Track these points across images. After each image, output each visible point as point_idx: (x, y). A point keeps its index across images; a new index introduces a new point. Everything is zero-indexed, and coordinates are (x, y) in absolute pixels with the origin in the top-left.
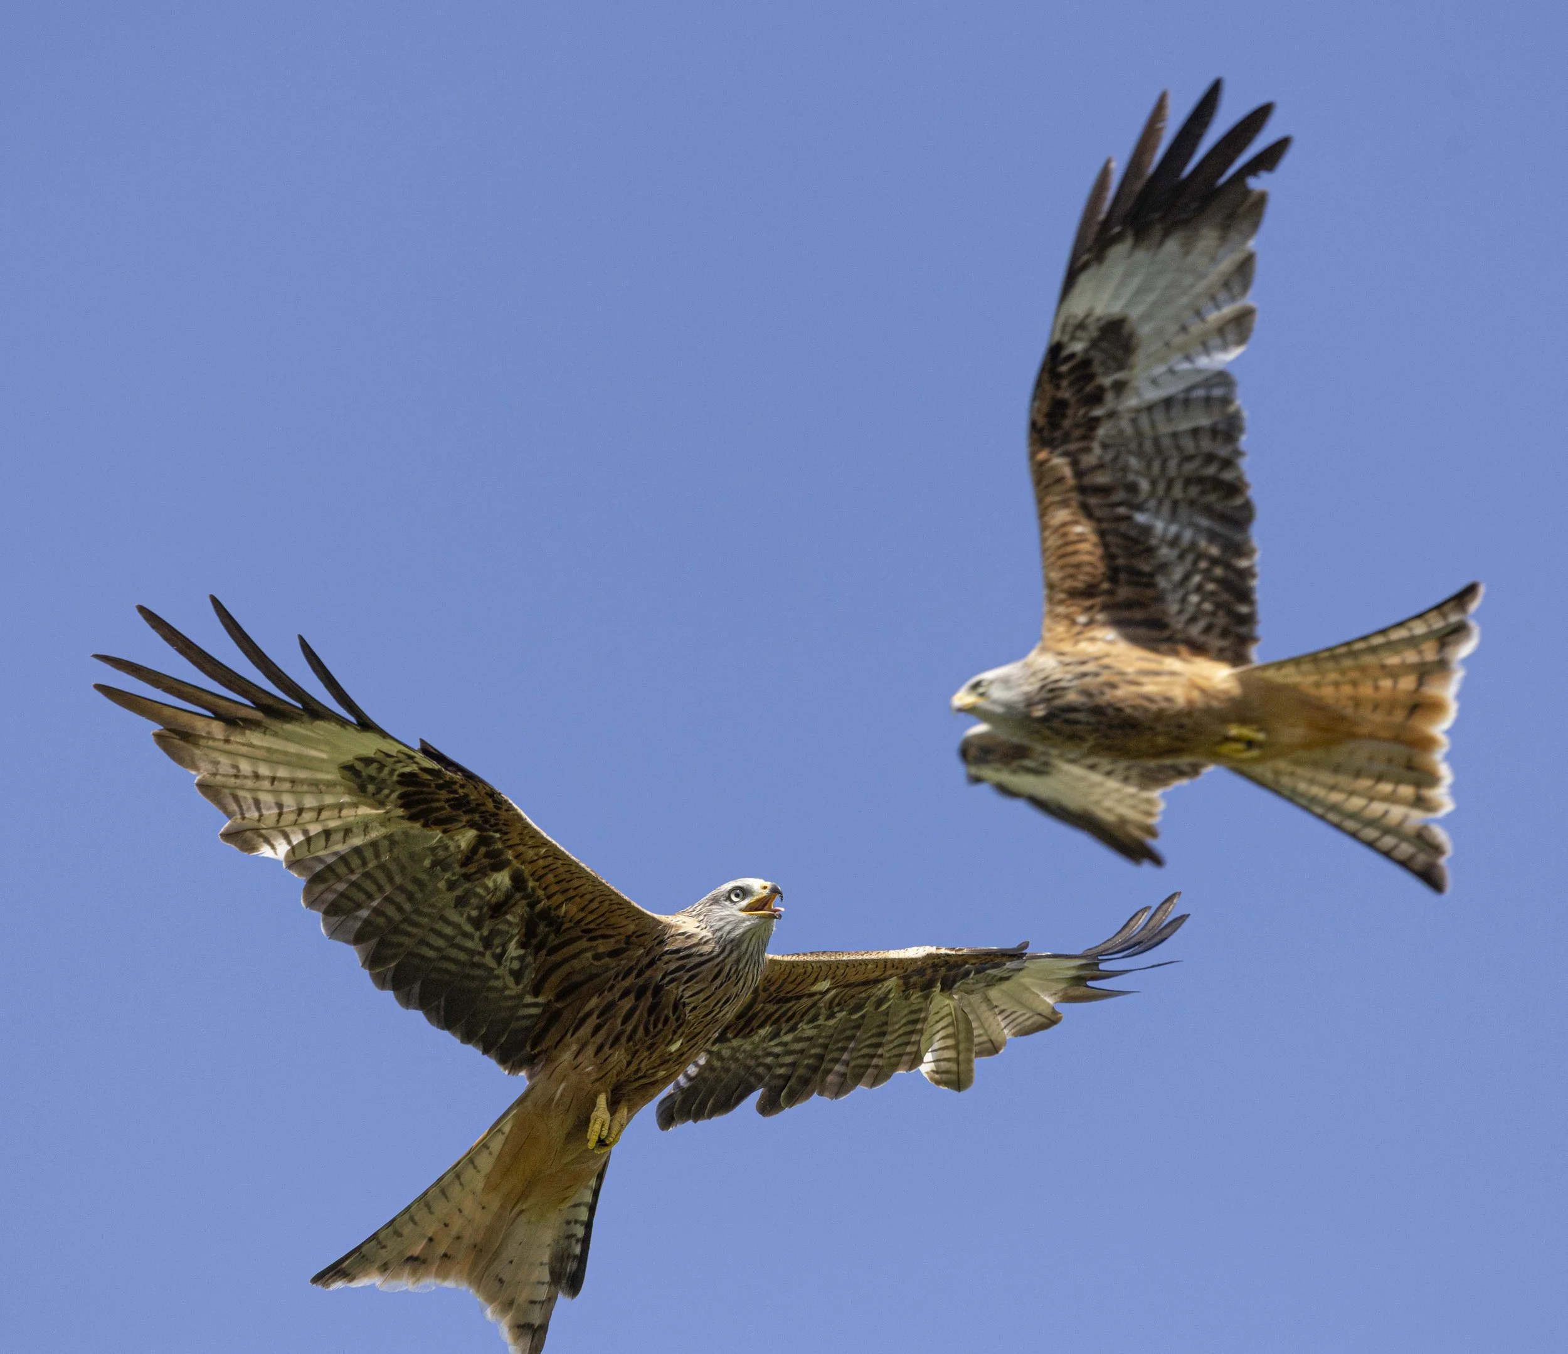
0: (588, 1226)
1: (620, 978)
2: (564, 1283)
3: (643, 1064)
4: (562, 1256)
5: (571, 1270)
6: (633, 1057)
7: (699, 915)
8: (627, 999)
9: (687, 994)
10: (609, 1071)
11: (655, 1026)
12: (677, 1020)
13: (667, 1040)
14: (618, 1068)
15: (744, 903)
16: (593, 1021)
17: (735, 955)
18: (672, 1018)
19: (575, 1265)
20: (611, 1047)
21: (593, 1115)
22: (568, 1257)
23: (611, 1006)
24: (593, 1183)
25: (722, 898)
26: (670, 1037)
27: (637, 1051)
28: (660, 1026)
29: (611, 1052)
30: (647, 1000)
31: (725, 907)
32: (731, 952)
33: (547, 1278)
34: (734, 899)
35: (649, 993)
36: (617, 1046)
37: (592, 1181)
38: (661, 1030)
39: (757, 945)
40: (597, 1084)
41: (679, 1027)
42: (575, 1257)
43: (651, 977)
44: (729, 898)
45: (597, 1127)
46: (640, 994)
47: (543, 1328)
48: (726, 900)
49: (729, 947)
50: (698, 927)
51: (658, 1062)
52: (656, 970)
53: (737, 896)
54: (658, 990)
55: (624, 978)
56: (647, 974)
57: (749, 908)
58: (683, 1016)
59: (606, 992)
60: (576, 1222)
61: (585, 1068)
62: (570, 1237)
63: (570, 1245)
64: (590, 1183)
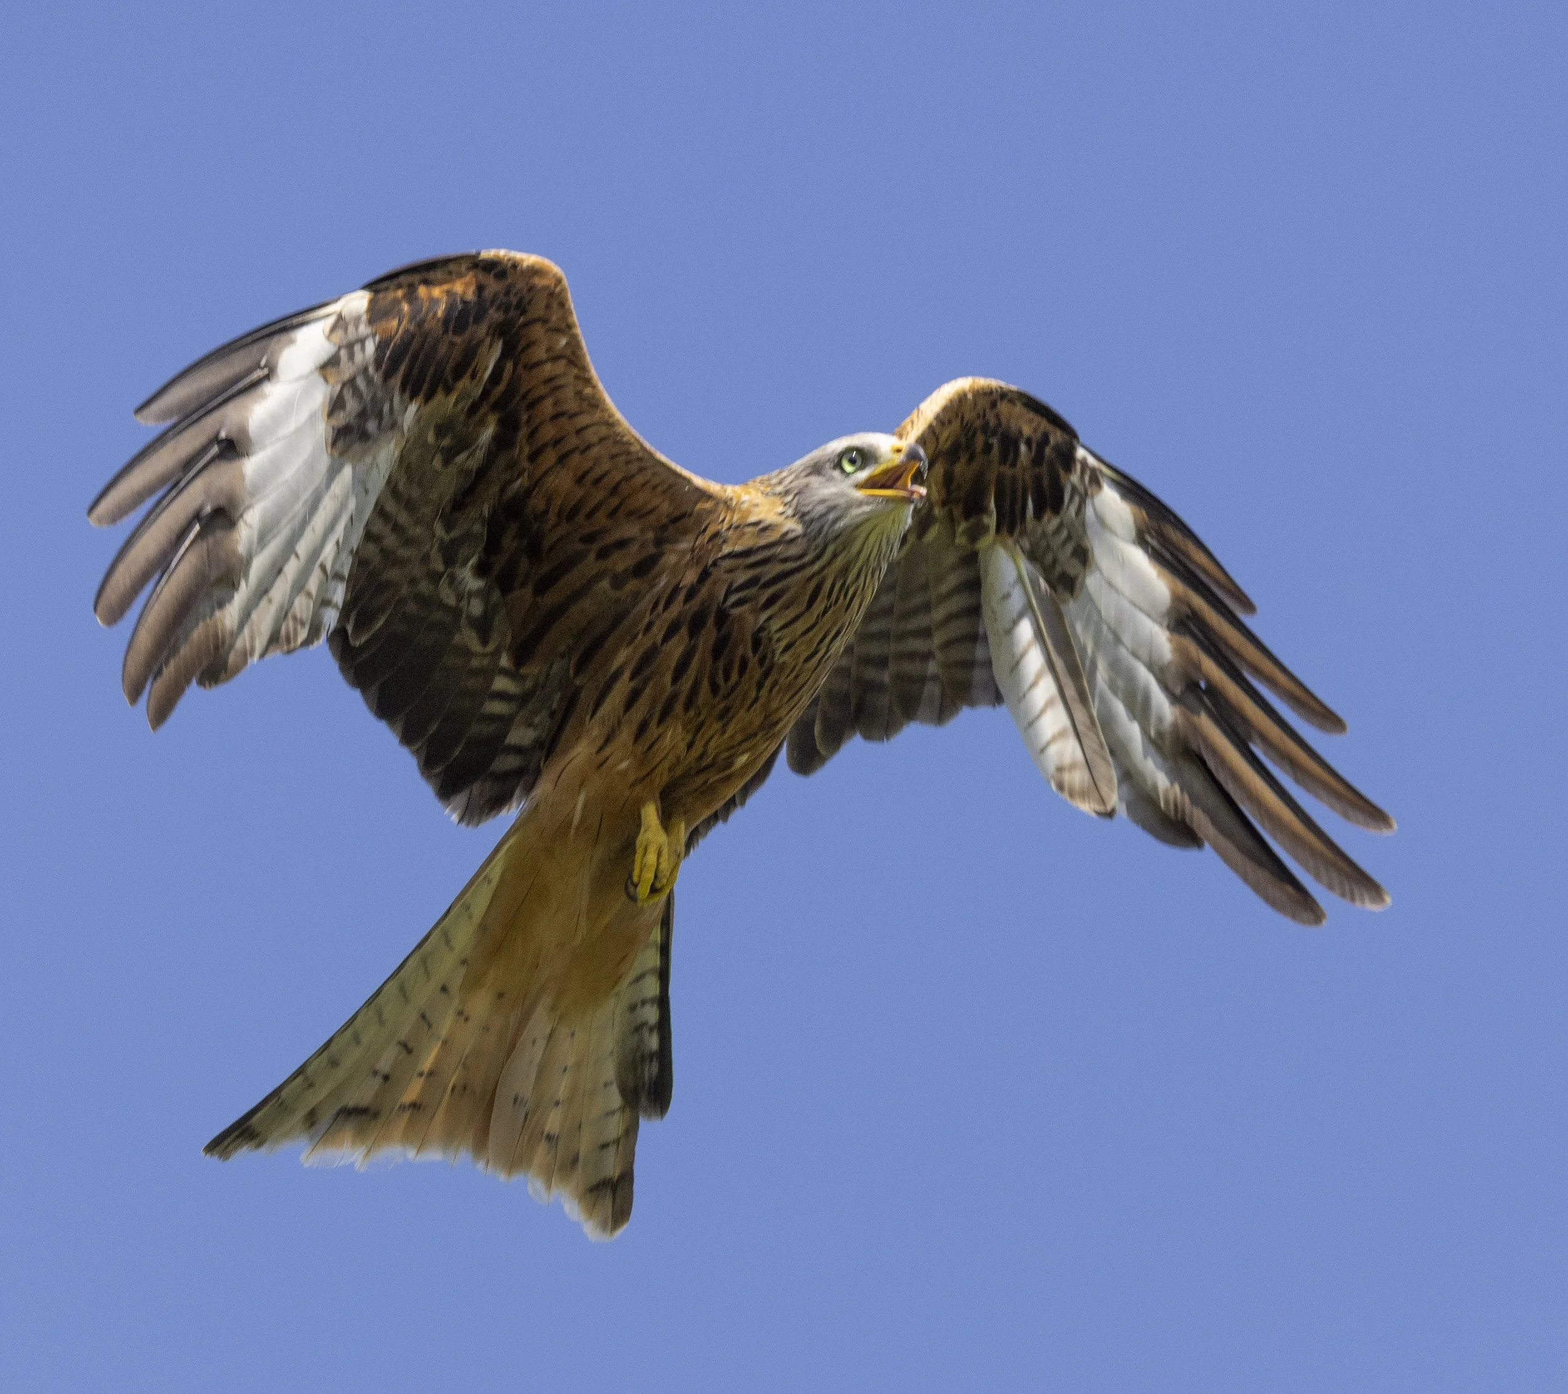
0: (663, 1002)
1: (661, 607)
2: (644, 1100)
3: (712, 744)
4: (634, 1059)
5: (650, 1078)
6: (695, 735)
7: (787, 493)
8: (675, 639)
9: (775, 625)
10: (656, 766)
11: (727, 677)
12: (762, 661)
13: (749, 702)
14: (672, 758)
15: (863, 475)
16: (622, 688)
17: (839, 562)
18: (753, 660)
19: (655, 1068)
20: (660, 722)
21: (641, 839)
22: (643, 1057)
23: (648, 658)
24: (656, 935)
25: (828, 465)
26: (753, 694)
27: (702, 724)
28: (734, 677)
29: (661, 730)
30: (708, 636)
31: (831, 479)
32: (835, 556)
33: (615, 1099)
34: (848, 468)
35: (710, 622)
36: (669, 721)
37: (654, 931)
38: (737, 684)
39: (877, 545)
40: (638, 788)
41: (766, 674)
42: (652, 1055)
43: (712, 596)
44: (838, 465)
45: (651, 858)
46: (696, 624)
47: (627, 1177)
48: (835, 468)
49: (830, 549)
50: (782, 514)
51: (739, 737)
52: (715, 583)
53: (852, 462)
54: (722, 617)
55: (666, 607)
56: (704, 591)
57: (871, 483)
58: (769, 656)
59: (640, 636)
60: (644, 1003)
61: (616, 765)
62: (638, 1028)
63: (641, 1041)
64: (652, 938)
